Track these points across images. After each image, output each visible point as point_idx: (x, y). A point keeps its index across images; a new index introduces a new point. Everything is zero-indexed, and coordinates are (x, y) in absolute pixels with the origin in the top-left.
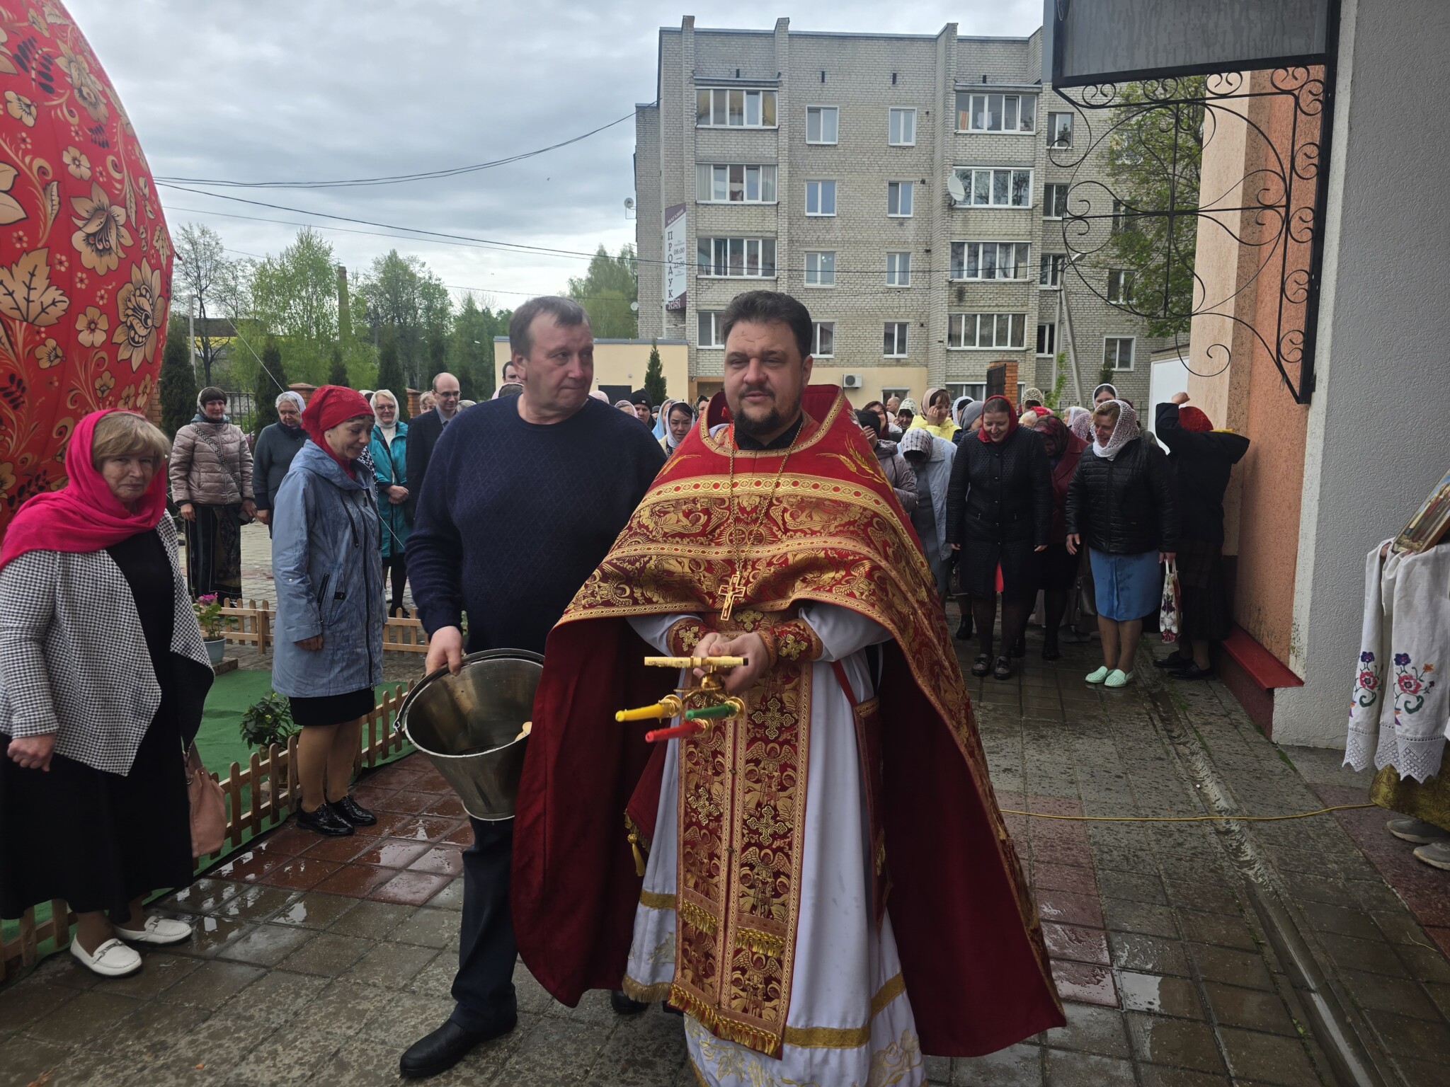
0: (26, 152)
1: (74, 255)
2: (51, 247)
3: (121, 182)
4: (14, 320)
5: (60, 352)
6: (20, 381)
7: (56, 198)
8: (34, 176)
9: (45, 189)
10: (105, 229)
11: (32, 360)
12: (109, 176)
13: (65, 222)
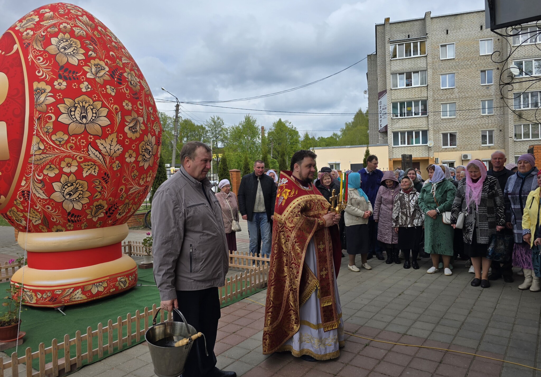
0: (111, 104)
1: (125, 134)
2: (118, 132)
3: (142, 109)
4: (106, 156)
5: (120, 165)
6: (108, 175)
7: (120, 117)
8: (114, 111)
9: (116, 114)
10: (135, 125)
11: (111, 168)
12: (138, 108)
13: (122, 125)
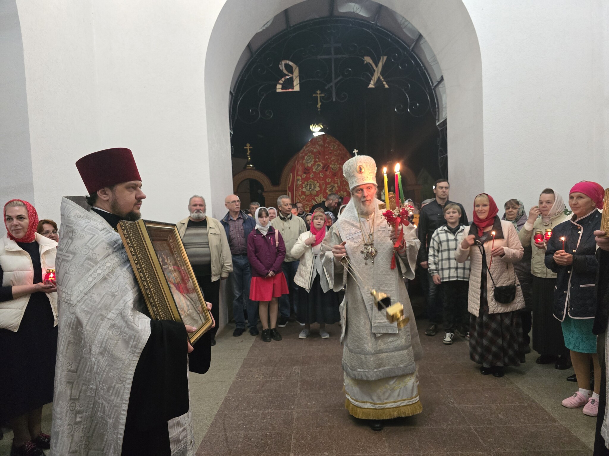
1: (327, 193)
8: (322, 184)
10: (332, 188)
12: (335, 180)
13: (326, 189)
